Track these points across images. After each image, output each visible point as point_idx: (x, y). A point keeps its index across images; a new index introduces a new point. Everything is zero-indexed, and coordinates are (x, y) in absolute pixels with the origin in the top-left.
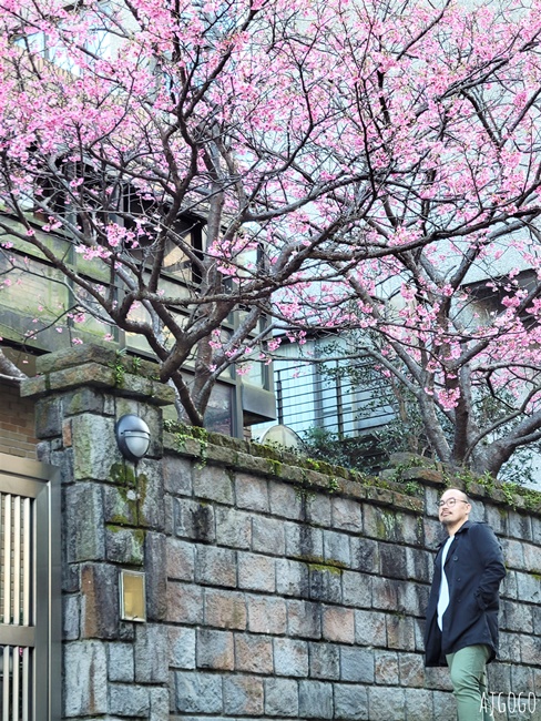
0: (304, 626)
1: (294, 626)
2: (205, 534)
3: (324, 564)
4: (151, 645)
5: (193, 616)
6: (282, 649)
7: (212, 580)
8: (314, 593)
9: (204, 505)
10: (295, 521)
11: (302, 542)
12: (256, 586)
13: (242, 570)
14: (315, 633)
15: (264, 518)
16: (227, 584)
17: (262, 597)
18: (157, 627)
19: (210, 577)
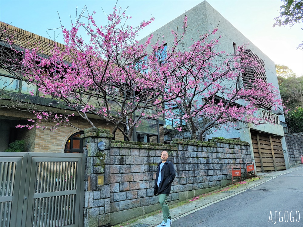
0: (148, 178)
1: (145, 178)
2: (122, 163)
3: (154, 164)
4: (105, 190)
5: (119, 181)
6: (142, 183)
7: (124, 172)
8: (151, 170)
9: (122, 157)
10: (146, 156)
11: (148, 160)
12: (136, 171)
13: (132, 169)
14: (151, 178)
15: (138, 157)
16: (128, 172)
17: (137, 173)
18: (107, 186)
19: (124, 171)
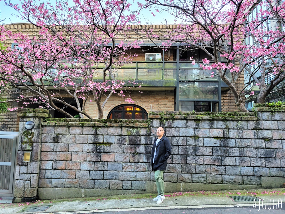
0: (93, 158)
1: (89, 159)
2: (57, 141)
3: (103, 143)
4: (32, 166)
6: (83, 164)
7: (59, 151)
8: (98, 151)
9: (58, 135)
10: (93, 135)
11: (94, 139)
12: (75, 151)
13: (70, 148)
14: (97, 160)
16: (64, 151)
17: (77, 153)
